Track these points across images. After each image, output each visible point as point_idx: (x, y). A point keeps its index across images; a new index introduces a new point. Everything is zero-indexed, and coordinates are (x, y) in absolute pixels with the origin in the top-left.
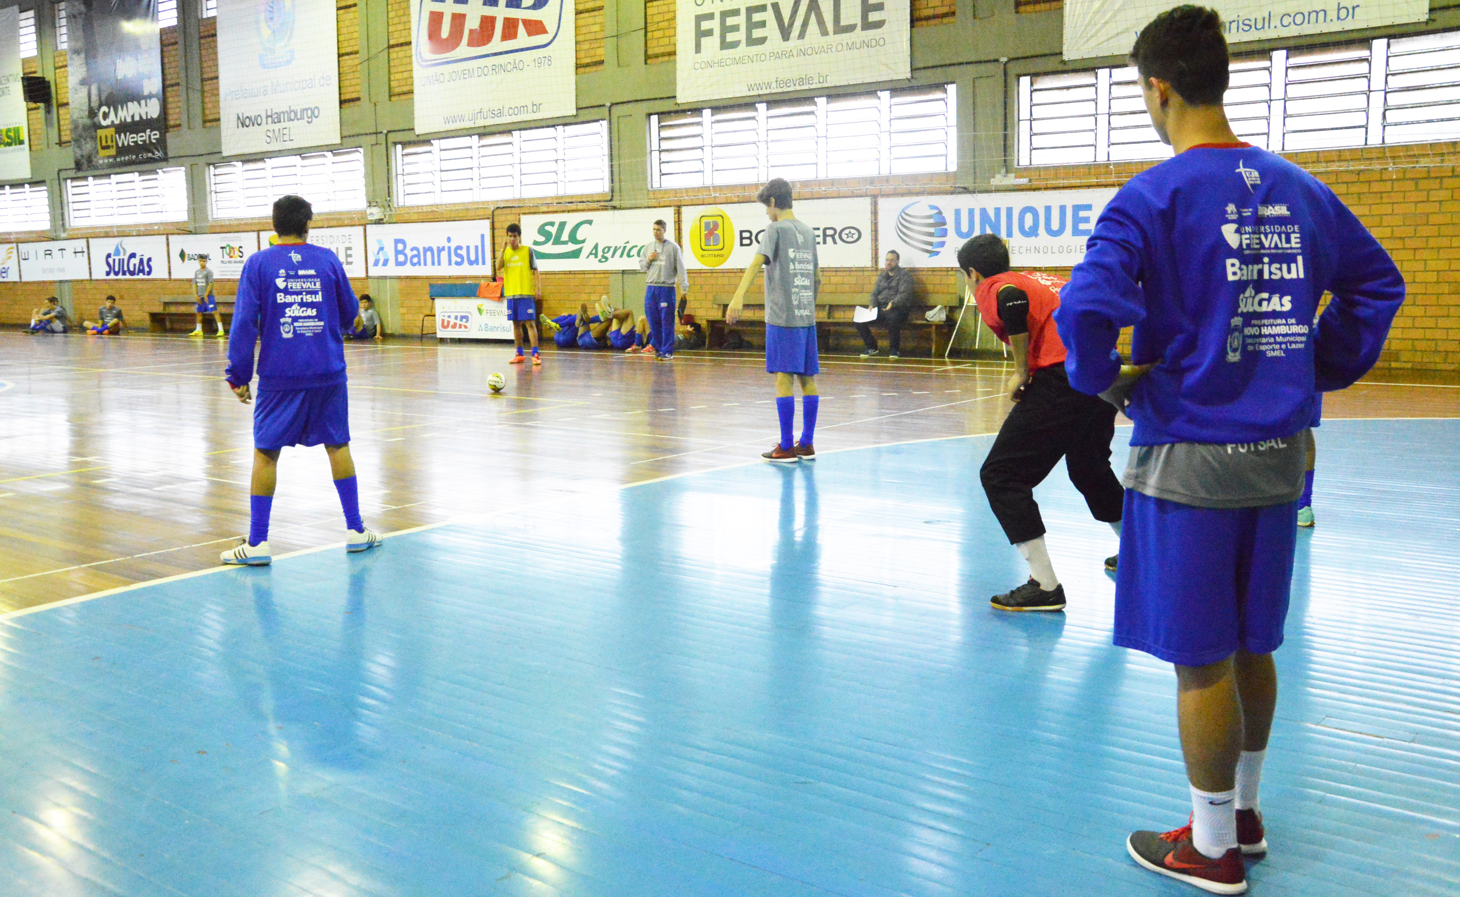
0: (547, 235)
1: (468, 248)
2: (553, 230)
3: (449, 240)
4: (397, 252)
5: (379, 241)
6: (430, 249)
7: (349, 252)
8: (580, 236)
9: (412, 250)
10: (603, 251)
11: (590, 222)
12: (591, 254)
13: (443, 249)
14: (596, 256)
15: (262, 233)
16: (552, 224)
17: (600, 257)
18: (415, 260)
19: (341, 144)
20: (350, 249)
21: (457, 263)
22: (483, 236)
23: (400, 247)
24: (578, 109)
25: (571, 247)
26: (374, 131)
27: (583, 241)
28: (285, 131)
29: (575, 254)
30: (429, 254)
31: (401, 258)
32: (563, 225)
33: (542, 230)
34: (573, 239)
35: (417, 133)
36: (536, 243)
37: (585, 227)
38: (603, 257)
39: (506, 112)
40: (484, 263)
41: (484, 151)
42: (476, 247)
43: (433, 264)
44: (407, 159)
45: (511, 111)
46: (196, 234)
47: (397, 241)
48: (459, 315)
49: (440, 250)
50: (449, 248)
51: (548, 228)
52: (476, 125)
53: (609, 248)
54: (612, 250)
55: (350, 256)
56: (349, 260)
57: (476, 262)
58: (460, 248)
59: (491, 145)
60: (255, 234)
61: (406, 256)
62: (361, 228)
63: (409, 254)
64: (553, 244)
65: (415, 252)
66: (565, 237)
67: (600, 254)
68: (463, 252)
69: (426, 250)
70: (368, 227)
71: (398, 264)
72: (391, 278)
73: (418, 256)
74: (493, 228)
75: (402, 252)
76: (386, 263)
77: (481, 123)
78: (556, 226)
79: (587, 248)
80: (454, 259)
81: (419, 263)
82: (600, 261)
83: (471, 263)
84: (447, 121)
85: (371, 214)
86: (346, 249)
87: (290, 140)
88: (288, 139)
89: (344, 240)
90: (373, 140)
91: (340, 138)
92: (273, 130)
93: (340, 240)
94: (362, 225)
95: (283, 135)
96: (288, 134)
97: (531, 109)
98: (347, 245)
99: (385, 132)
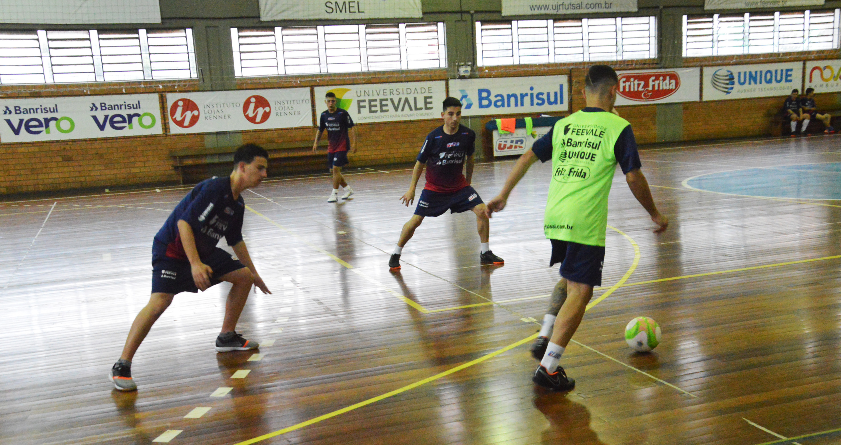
1: (548, 94)
3: (532, 89)
4: (481, 99)
5: (462, 91)
6: (515, 96)
7: (428, 100)
9: (496, 96)
13: (526, 95)
15: (316, 89)
18: (499, 103)
19: (422, 19)
20: (431, 97)
21: (538, 104)
22: (561, 86)
23: (484, 94)
24: (639, 8)
26: (459, 10)
28: (351, 5)
30: (512, 100)
31: (485, 102)
35: (503, 15)
39: (584, 6)
40: (562, 103)
41: (557, 30)
42: (556, 94)
43: (516, 105)
44: (485, 33)
45: (588, 6)
46: (212, 91)
47: (480, 91)
48: (515, 140)
49: (523, 96)
50: (532, 95)
52: (558, 13)
55: (431, 103)
56: (429, 106)
57: (556, 102)
58: (542, 94)
59: (564, 27)
60: (308, 89)
61: (490, 102)
62: (443, 83)
63: (493, 98)
65: (499, 98)
68: (545, 97)
69: (509, 96)
70: (451, 82)
71: (481, 106)
72: (471, 117)
73: (503, 100)
74: (570, 82)
75: (486, 98)
76: (469, 106)
77: (562, 11)
80: (536, 101)
81: (503, 105)
83: (550, 103)
84: (532, 8)
85: (467, 71)
86: (426, 98)
87: (359, 12)
88: (357, 11)
89: (423, 91)
90: (458, 16)
91: (421, 13)
92: (336, 3)
93: (419, 91)
94: (443, 80)
95: (350, 7)
96: (356, 7)
97: (603, 5)
98: (427, 94)
99: (472, 12)
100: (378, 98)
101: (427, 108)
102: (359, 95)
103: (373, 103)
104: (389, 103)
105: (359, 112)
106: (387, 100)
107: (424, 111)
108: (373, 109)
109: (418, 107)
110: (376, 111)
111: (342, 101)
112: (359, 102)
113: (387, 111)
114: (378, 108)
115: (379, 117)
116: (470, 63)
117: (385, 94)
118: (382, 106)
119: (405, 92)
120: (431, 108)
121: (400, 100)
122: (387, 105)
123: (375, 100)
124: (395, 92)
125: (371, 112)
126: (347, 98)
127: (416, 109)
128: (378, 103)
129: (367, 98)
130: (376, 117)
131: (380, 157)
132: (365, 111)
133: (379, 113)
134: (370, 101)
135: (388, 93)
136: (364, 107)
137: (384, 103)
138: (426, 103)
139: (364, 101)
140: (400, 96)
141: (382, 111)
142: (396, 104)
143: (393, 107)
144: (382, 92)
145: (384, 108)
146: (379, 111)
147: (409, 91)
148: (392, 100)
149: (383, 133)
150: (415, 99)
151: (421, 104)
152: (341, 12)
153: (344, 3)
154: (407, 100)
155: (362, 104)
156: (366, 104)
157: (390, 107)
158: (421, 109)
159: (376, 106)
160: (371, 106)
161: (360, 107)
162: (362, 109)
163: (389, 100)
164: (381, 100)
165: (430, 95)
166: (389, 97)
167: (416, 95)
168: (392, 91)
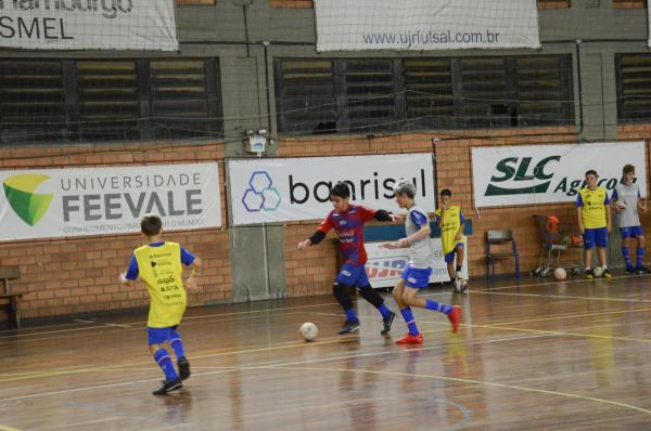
0: (509, 173)
2: (516, 166)
7: (194, 197)
8: (546, 171)
10: (572, 185)
11: (557, 158)
12: (558, 187)
14: (564, 190)
16: (515, 160)
17: (568, 190)
19: (179, 52)
20: (199, 192)
24: (542, 42)
25: (538, 182)
26: (242, 38)
27: (551, 176)
28: (49, 23)
29: (542, 189)
32: (527, 161)
33: (501, 166)
34: (539, 173)
35: (320, 49)
36: (494, 179)
37: (552, 163)
38: (571, 190)
39: (453, 36)
45: (460, 38)
51: (509, 164)
52: (411, 48)
53: (578, 182)
54: (581, 184)
55: (199, 201)
56: (194, 207)
62: (216, 164)
64: (516, 179)
66: (530, 172)
67: (568, 187)
74: (435, 162)
77: (417, 47)
78: (519, 162)
79: (554, 183)
82: (568, 194)
84: (368, 39)
85: (260, 144)
86: (189, 193)
87: (63, 37)
88: (60, 36)
89: (184, 179)
90: (242, 51)
91: (177, 44)
92: (20, 19)
93: (177, 181)
94: (216, 160)
95: (46, 28)
96: (58, 28)
97: (485, 37)
98: (190, 186)
99: (266, 43)
100: (102, 193)
101: (191, 212)
102: (66, 186)
103: (92, 202)
104: (122, 201)
105: (67, 218)
106: (118, 196)
107: (186, 217)
108: (93, 213)
109: (175, 209)
110: (99, 217)
111: (32, 198)
112: (66, 199)
113: (119, 216)
114: (102, 212)
115: (102, 227)
116: (264, 131)
117: (115, 185)
118: (109, 206)
119: (152, 183)
120: (199, 211)
121: (143, 196)
122: (118, 206)
123: (97, 197)
124: (133, 183)
125: (88, 217)
126: (42, 193)
127: (172, 213)
128: (101, 202)
129: (81, 193)
130: (97, 227)
131: (103, 298)
132: (78, 218)
133: (103, 220)
134: (88, 198)
135: (121, 184)
136: (76, 208)
137: (113, 201)
138: (190, 202)
139: (76, 198)
140: (144, 189)
141: (109, 216)
142: (136, 204)
143: (129, 209)
144: (109, 183)
145: (114, 211)
146: (104, 216)
147: (159, 181)
148: (127, 196)
149: (107, 255)
150: (170, 194)
151: (180, 203)
152: (29, 35)
153: (36, 20)
154: (154, 196)
155: (71, 203)
156: (80, 203)
157: (125, 209)
158: (181, 213)
159: (97, 207)
160: (88, 208)
161: (67, 209)
162: (71, 213)
163: (123, 197)
164: (108, 197)
165: (196, 188)
166: (122, 190)
167: (171, 188)
168: (127, 180)
